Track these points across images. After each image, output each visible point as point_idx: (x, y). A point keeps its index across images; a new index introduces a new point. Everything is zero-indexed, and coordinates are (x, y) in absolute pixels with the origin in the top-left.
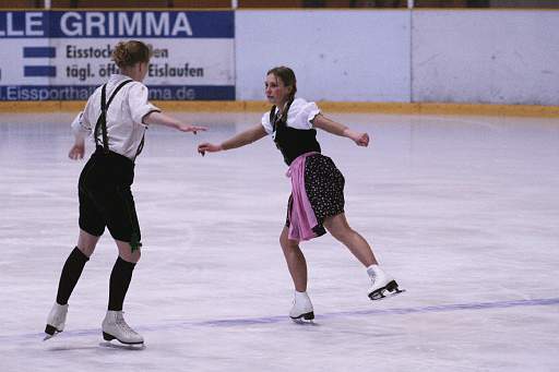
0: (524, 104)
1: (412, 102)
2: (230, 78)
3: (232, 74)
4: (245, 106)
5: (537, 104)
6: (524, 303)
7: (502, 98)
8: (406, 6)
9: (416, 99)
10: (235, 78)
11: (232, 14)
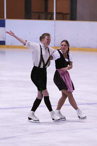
0: (86, 48)
1: (55, 46)
2: (4, 39)
3: (4, 38)
4: (8, 47)
5: (89, 48)
6: (84, 104)
7: (79, 46)
8: (53, 19)
9: (56, 46)
10: (5, 39)
11: (4, 20)
